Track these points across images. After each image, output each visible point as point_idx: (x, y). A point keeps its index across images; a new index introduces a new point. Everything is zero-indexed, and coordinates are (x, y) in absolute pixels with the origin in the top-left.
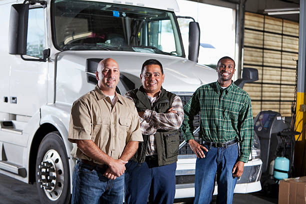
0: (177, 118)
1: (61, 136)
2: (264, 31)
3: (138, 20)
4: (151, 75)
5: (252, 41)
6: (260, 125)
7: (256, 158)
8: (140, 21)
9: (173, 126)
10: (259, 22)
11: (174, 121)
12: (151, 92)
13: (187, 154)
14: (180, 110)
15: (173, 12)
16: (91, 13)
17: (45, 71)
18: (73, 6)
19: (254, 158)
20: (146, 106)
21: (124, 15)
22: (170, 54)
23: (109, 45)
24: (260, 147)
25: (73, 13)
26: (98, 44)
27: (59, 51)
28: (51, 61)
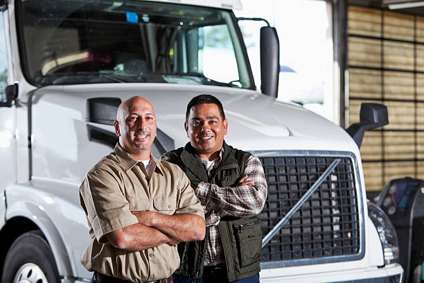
0: (254, 194)
1: (45, 239)
2: (382, 39)
3: (169, 26)
4: (202, 123)
5: (363, 56)
6: (392, 204)
7: (392, 262)
8: (173, 30)
9: (248, 208)
10: (373, 23)
11: (250, 199)
12: (204, 152)
13: (270, 259)
14: (260, 179)
15: (230, 11)
16: (87, 18)
17: (9, 124)
18: (55, 7)
19: (389, 262)
20: (200, 177)
21: (146, 18)
22: (230, 85)
23: (122, 74)
24: (397, 243)
25: (57, 19)
26: (102, 72)
27: (34, 88)
28: (20, 106)
